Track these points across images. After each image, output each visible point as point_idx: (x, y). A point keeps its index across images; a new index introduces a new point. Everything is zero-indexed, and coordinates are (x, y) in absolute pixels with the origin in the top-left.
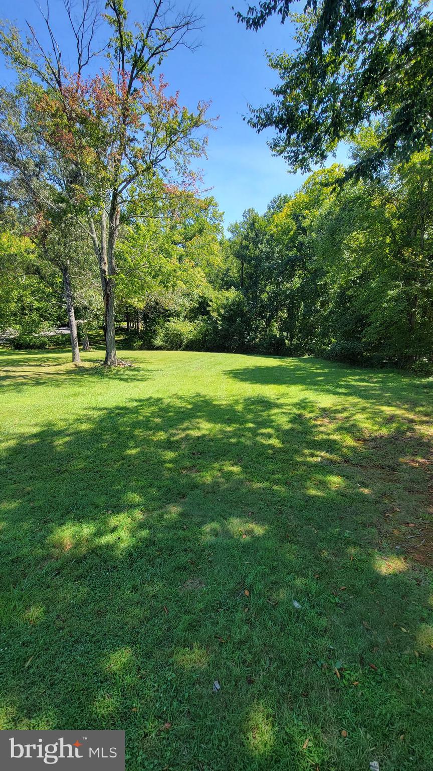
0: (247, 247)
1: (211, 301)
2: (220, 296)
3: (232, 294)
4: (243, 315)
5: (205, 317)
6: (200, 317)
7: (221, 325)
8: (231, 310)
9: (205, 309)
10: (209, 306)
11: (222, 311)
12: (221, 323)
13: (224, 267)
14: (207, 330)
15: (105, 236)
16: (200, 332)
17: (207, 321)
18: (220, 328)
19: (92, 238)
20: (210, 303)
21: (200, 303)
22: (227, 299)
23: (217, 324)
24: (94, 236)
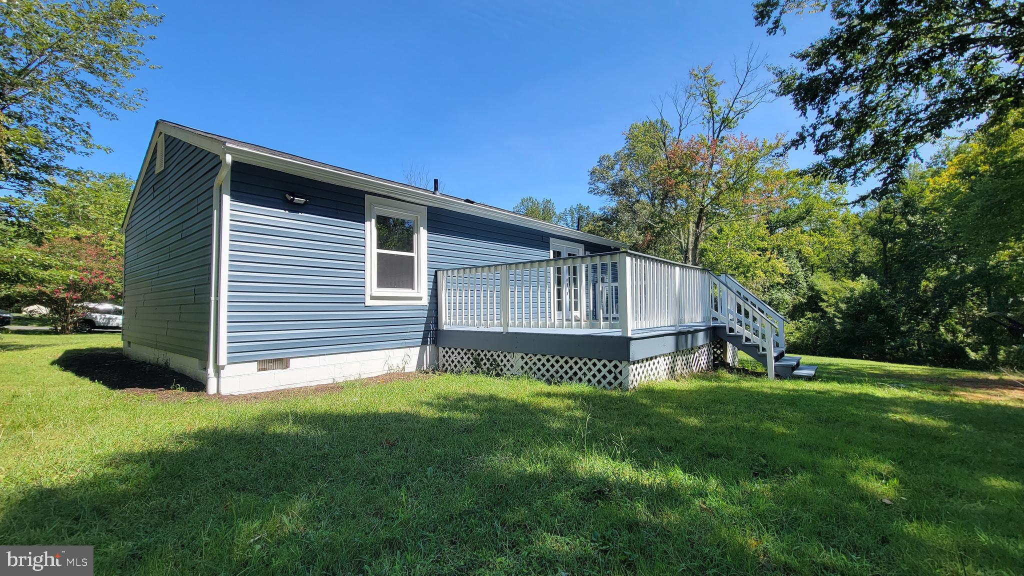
0: (890, 222)
1: (826, 294)
2: (839, 287)
3: (862, 284)
4: (880, 311)
5: (817, 315)
6: (809, 315)
7: (840, 324)
8: (860, 305)
9: (816, 304)
10: (823, 301)
11: (843, 306)
12: (841, 321)
13: (850, 249)
14: (819, 331)
15: (692, 239)
16: (809, 334)
17: (820, 320)
18: (838, 327)
19: (681, 242)
20: (825, 297)
21: (810, 298)
22: (852, 290)
23: (834, 322)
24: (682, 241)
